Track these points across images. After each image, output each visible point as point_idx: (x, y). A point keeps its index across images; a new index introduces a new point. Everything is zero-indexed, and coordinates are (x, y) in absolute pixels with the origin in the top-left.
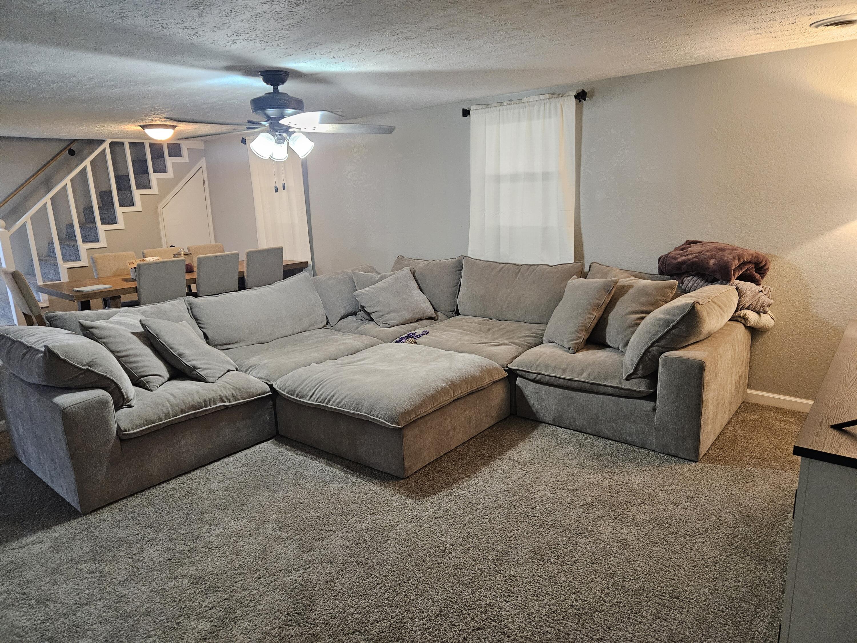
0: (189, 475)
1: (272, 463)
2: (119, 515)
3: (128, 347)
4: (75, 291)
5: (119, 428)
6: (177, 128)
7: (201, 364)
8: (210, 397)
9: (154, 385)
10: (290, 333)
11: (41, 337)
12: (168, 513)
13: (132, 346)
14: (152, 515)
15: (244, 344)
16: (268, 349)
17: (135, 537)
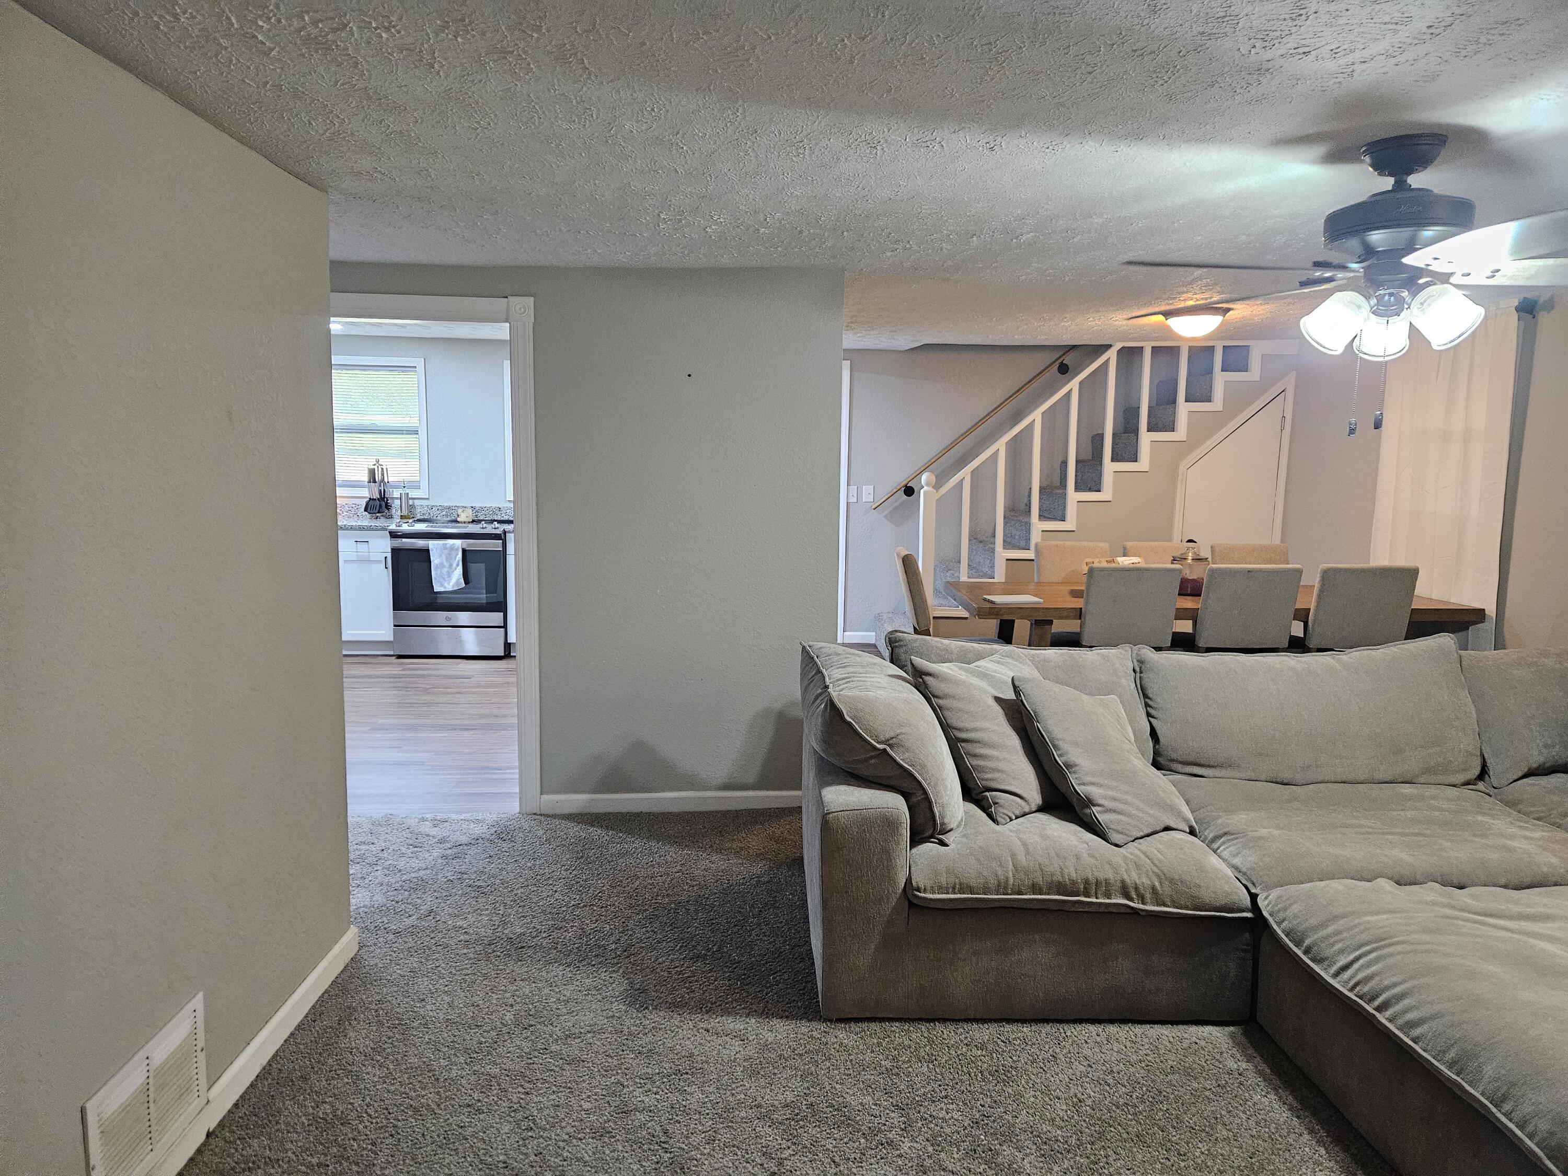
0: (1026, 1029)
1: (1207, 1093)
2: (872, 1052)
3: (977, 724)
4: (985, 600)
5: (909, 880)
6: (1231, 312)
7: (1105, 797)
8: (1101, 876)
9: (1004, 814)
10: (1362, 777)
11: (852, 673)
12: (946, 1097)
13: (987, 725)
14: (919, 1085)
15: (1238, 775)
16: (1289, 801)
17: (869, 1118)
